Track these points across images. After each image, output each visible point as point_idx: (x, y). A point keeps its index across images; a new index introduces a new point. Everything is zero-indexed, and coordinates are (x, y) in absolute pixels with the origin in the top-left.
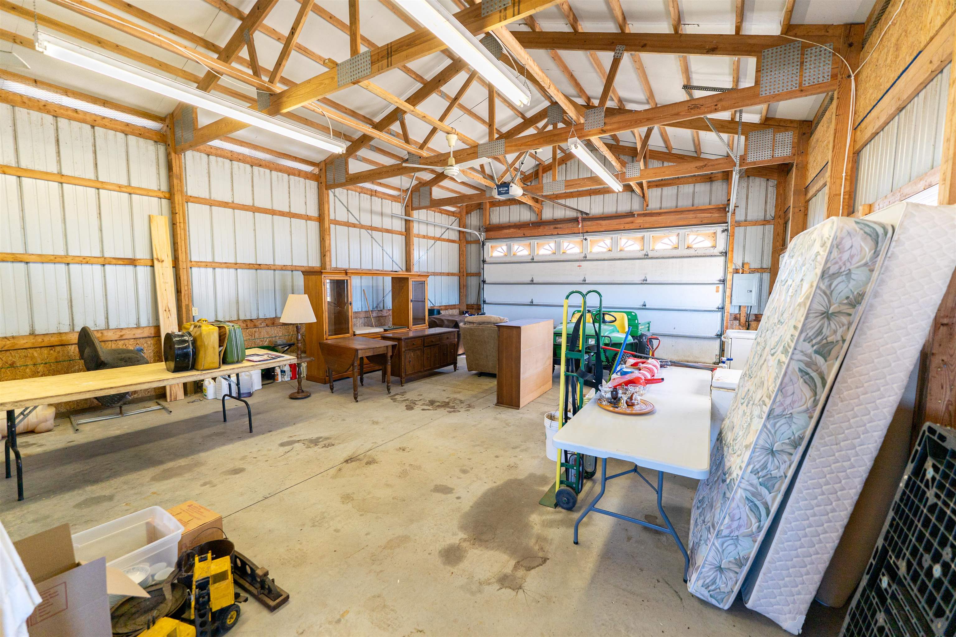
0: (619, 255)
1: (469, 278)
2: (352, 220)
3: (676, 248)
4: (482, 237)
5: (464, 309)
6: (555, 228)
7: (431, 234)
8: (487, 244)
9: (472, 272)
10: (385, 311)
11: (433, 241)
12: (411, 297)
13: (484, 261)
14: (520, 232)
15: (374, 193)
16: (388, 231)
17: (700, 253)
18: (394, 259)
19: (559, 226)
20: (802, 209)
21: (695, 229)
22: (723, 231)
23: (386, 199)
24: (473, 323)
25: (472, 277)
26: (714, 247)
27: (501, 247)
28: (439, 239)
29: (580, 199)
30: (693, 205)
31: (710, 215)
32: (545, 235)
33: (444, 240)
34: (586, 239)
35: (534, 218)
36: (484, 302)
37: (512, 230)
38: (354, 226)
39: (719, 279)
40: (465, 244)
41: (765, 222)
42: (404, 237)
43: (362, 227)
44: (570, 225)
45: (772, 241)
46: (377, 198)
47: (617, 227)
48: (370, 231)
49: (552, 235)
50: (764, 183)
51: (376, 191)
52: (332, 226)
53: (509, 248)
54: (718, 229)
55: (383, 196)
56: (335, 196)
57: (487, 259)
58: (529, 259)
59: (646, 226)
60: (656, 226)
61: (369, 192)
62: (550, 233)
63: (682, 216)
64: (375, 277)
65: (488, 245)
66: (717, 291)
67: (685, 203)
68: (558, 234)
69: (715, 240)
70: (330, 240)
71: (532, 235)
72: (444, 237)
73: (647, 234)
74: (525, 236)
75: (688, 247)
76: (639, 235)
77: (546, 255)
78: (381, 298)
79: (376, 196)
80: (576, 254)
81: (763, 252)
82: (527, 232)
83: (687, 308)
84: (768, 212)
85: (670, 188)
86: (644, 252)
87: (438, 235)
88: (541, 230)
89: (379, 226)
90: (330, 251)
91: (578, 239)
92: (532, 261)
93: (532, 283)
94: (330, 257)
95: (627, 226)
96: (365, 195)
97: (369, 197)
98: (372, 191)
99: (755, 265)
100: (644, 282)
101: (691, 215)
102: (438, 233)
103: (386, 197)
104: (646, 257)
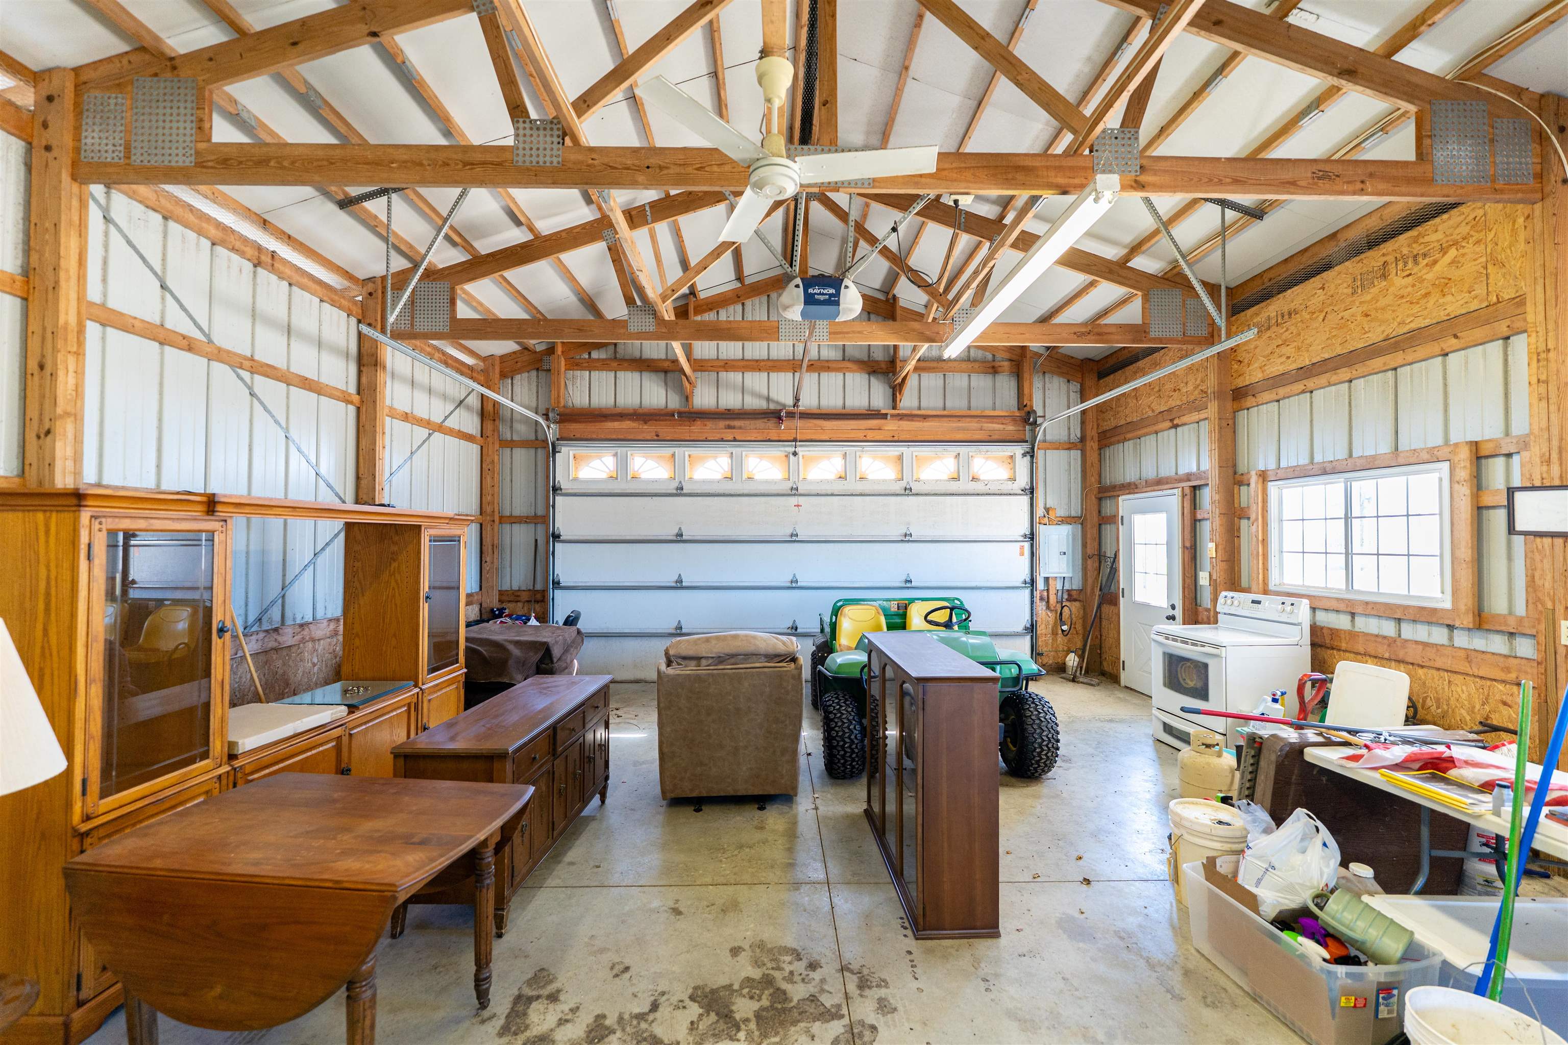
0: (860, 487)
1: (507, 527)
2: (177, 322)
3: (957, 479)
4: (552, 432)
5: (493, 602)
6: (729, 427)
7: (421, 412)
8: (564, 449)
9: (517, 512)
10: (288, 631)
11: (425, 432)
12: (425, 586)
13: (556, 489)
14: (649, 429)
15: (266, 259)
16: (307, 384)
17: (993, 488)
18: (323, 471)
19: (737, 423)
20: (1230, 422)
21: (984, 448)
22: (1024, 455)
23: (303, 287)
24: (698, 659)
25: (516, 527)
26: (1013, 479)
27: (600, 458)
28: (439, 428)
29: (773, 375)
30: (969, 408)
31: (1001, 427)
32: (706, 440)
33: (450, 432)
34: (795, 454)
35: (674, 402)
36: (557, 584)
37: (627, 424)
38: (189, 346)
39: (1022, 533)
40: (497, 446)
41: (1069, 446)
42: (352, 409)
43: (219, 355)
44: (760, 423)
45: (1080, 475)
46: (273, 278)
47: (852, 435)
48: (246, 375)
49: (722, 440)
50: (1064, 386)
51: (273, 254)
52: (92, 329)
53: (623, 464)
54: (1018, 450)
55: (296, 278)
56: (107, 219)
57: (565, 485)
58: (672, 487)
59: (902, 438)
60: (920, 438)
61: (250, 251)
62: (718, 436)
63: (960, 424)
64: (256, 520)
65: (567, 453)
66: (1022, 554)
67: (956, 403)
68: (735, 440)
69: (1014, 469)
70: (80, 373)
71: (676, 436)
72: (451, 423)
73: (907, 451)
74: (658, 439)
75: (974, 479)
76: (894, 450)
77: (711, 482)
78: (274, 590)
79: (272, 269)
80: (774, 482)
81: (1070, 491)
82: (665, 429)
83: (979, 584)
84: (1072, 430)
85: (932, 375)
86: (903, 484)
87: (437, 418)
88: (697, 428)
89: (280, 363)
90: (77, 417)
91: (778, 451)
92: (680, 492)
93: (679, 538)
94: (78, 440)
95: (871, 435)
96: (235, 257)
97: (248, 266)
98: (260, 248)
99: (1061, 512)
100: (907, 538)
101: (974, 424)
102: (437, 411)
103: (305, 281)
104: (908, 491)
